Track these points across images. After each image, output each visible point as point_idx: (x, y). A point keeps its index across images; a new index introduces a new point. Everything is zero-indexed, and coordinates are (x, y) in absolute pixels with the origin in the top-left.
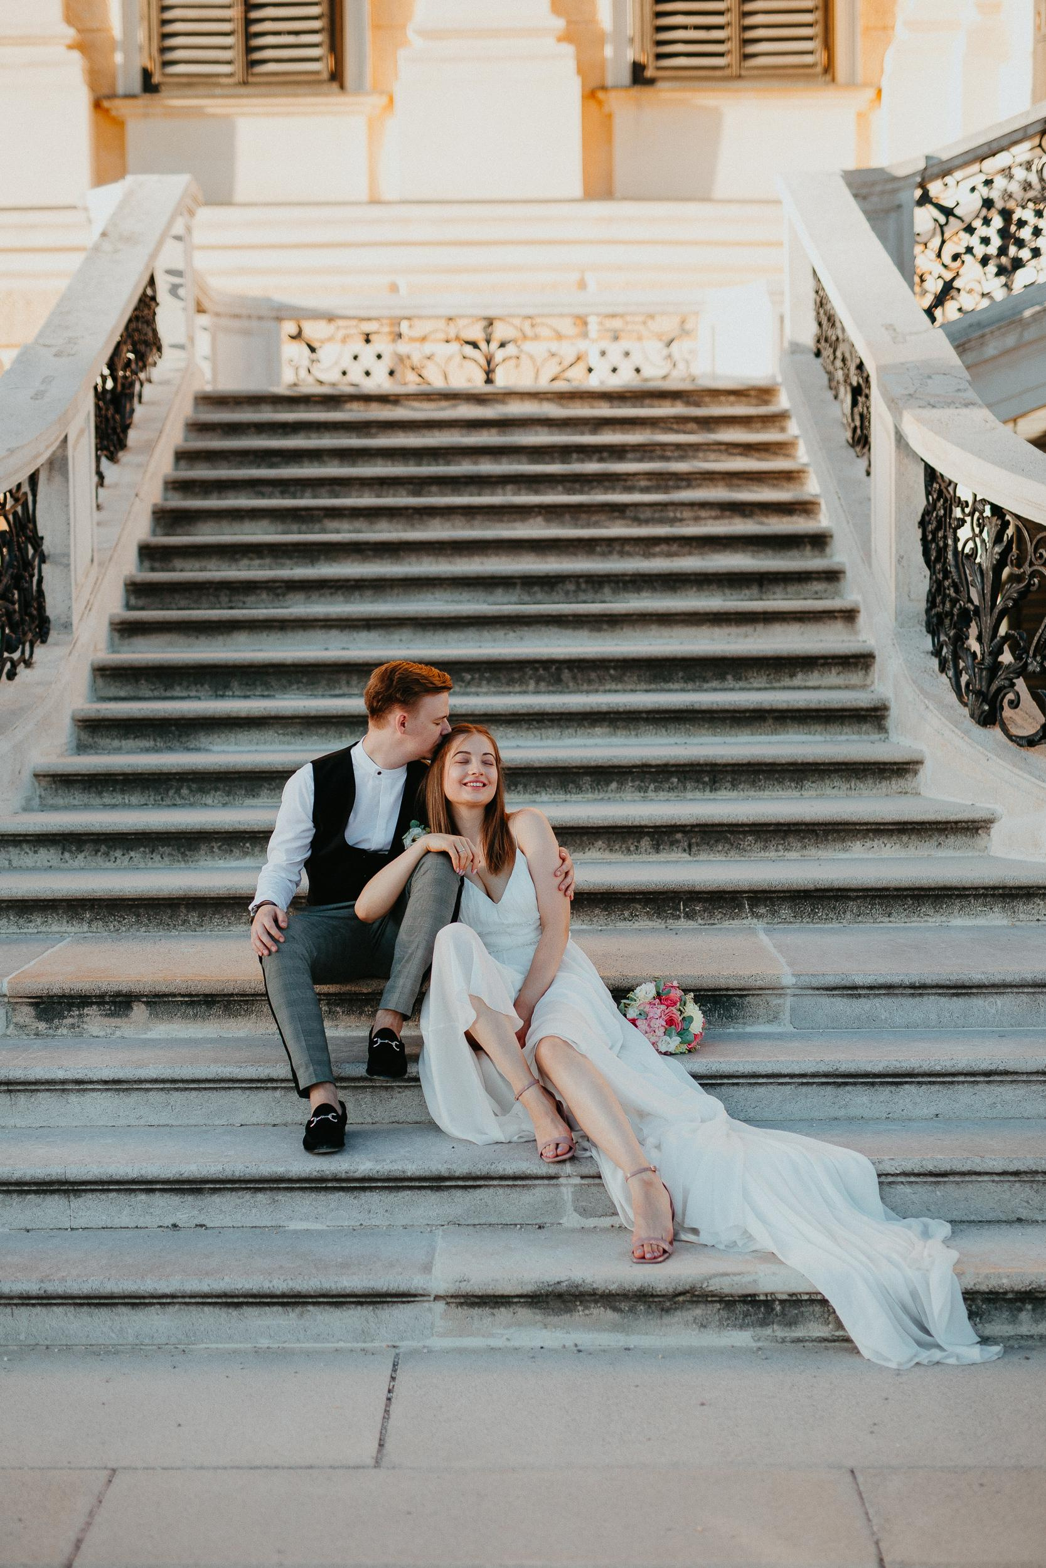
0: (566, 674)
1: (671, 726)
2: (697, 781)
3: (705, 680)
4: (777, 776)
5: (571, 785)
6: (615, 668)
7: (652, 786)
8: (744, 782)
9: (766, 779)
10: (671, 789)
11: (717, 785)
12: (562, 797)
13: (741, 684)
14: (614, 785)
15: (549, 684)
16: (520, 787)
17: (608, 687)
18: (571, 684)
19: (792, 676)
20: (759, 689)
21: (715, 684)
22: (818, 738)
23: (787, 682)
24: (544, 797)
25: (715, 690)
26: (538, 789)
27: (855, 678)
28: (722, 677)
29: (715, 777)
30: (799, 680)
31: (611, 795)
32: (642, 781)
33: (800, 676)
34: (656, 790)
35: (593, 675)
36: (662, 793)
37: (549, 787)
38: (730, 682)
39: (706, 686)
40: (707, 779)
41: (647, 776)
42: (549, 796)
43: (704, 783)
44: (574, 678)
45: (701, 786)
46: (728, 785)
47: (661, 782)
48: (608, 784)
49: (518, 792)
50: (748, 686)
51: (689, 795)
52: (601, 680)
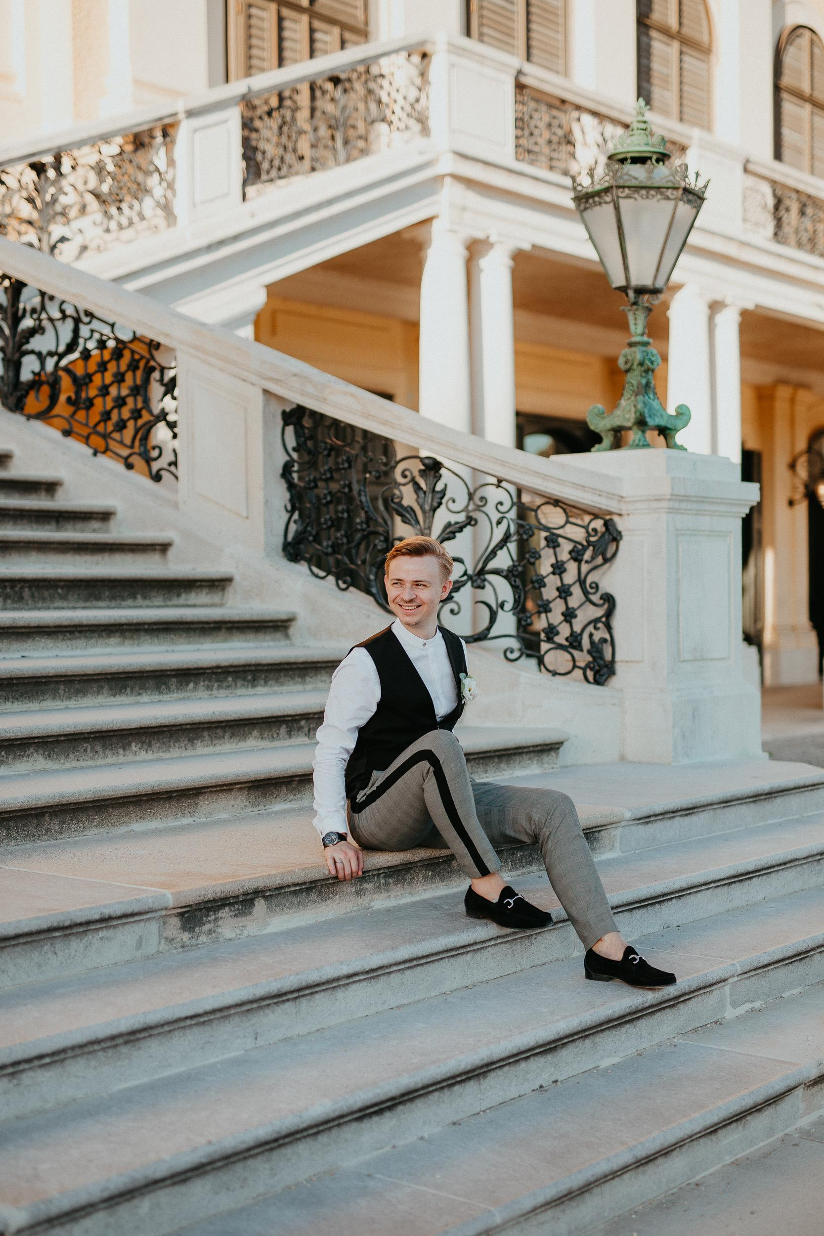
0: (26, 593)
1: (162, 636)
2: (244, 680)
3: (123, 599)
4: (291, 673)
5: (163, 687)
6: (62, 587)
7: (216, 685)
8: (272, 679)
9: (285, 676)
10: (228, 687)
11: (256, 682)
12: (156, 697)
13: (147, 602)
14: (191, 685)
15: (14, 602)
16: (128, 690)
17: (56, 604)
18: (30, 602)
19: (179, 595)
20: (158, 607)
21: (129, 602)
22: (251, 644)
23: (175, 601)
24: (145, 698)
25: (130, 607)
26: (141, 691)
27: (215, 598)
28: (134, 597)
29: (255, 675)
30: (182, 600)
31: (188, 694)
32: (210, 681)
33: (184, 596)
34: (219, 687)
35: (46, 594)
36: (222, 691)
37: (148, 688)
38: (140, 601)
39: (124, 604)
40: (250, 678)
41: (214, 676)
42: (148, 697)
43: (248, 681)
44: (33, 596)
45: (246, 684)
46: (262, 682)
47: (221, 682)
48: (187, 685)
49: (127, 695)
50: (151, 604)
51: (239, 691)
52: (52, 598)
